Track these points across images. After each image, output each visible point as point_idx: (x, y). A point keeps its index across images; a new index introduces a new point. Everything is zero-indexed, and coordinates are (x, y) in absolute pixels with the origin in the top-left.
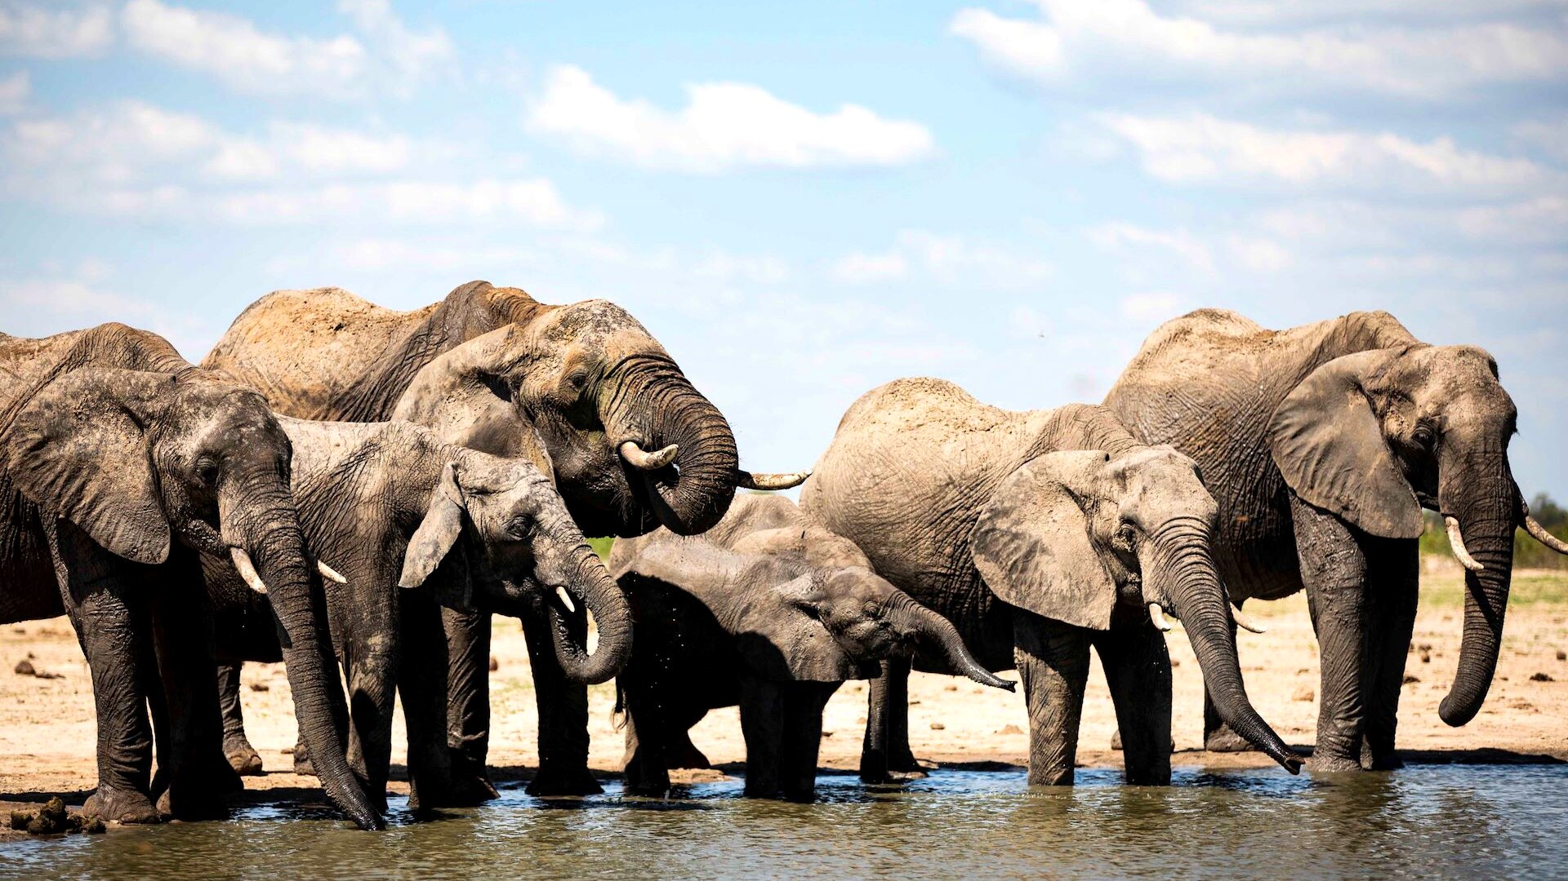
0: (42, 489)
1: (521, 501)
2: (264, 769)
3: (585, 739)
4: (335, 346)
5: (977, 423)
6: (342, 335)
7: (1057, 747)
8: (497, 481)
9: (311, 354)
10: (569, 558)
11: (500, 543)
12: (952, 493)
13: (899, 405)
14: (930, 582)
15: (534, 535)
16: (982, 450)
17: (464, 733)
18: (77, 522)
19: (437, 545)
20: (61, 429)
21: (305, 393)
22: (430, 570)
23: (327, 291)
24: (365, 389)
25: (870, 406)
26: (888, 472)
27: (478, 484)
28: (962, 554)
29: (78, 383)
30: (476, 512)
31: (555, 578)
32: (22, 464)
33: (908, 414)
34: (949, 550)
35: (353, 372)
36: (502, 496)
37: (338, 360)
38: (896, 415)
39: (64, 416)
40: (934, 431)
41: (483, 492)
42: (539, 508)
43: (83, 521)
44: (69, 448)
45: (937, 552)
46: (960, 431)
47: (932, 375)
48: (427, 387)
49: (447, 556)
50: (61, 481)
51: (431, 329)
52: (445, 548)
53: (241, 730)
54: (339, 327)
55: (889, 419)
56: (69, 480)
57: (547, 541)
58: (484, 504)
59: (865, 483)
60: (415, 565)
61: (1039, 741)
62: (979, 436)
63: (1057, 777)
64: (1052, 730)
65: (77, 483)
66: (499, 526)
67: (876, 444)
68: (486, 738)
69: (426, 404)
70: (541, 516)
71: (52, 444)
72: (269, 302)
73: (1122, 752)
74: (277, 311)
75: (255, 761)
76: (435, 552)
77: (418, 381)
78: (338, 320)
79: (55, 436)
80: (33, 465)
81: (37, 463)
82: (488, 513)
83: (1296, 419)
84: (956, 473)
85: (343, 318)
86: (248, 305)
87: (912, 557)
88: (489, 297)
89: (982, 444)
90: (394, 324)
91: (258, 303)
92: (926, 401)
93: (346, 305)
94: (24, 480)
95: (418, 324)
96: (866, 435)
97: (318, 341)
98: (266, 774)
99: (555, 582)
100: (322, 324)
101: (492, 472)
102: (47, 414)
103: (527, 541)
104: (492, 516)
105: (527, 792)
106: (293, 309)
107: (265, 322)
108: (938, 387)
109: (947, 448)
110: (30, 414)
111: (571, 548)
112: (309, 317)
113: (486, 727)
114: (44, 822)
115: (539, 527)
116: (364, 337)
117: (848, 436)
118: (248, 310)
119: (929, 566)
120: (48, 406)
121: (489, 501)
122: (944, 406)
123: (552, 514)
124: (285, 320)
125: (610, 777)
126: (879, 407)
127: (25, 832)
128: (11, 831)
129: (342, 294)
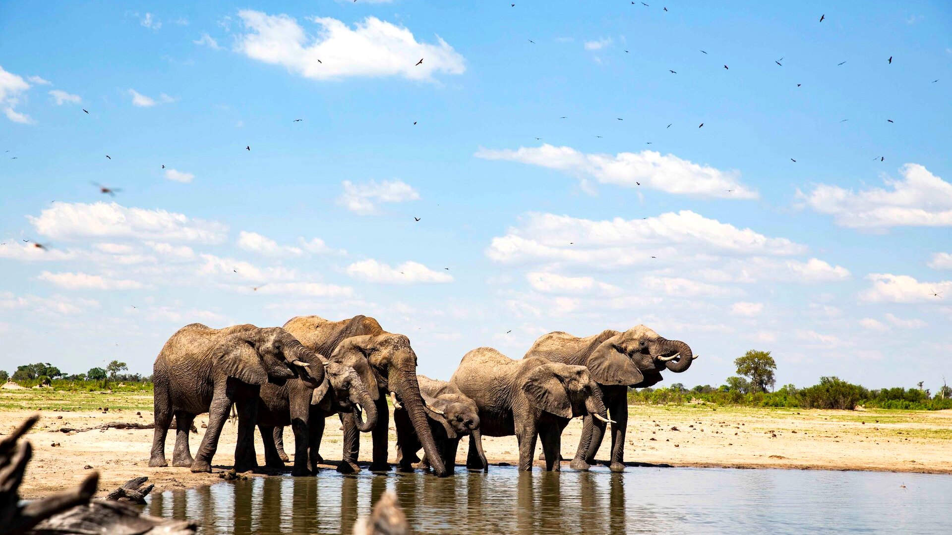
0: (225, 369)
1: (346, 378)
2: (289, 460)
3: (387, 454)
4: (316, 332)
5: (503, 362)
6: (319, 329)
7: (528, 460)
8: (339, 372)
9: (309, 335)
10: (360, 395)
11: (340, 391)
12: (496, 382)
13: (480, 355)
14: (489, 408)
15: (350, 388)
16: (505, 370)
17: (352, 451)
18: (237, 377)
19: (322, 391)
20: (228, 351)
21: (308, 347)
22: (321, 399)
23: (313, 317)
24: (326, 346)
25: (471, 355)
26: (477, 375)
27: (334, 372)
28: (498, 400)
29: (230, 338)
30: (333, 381)
31: (356, 401)
32: (218, 363)
33: (483, 358)
34: (494, 399)
35: (322, 340)
36: (341, 376)
37: (318, 337)
38: (479, 358)
39: (228, 347)
40: (491, 364)
41: (335, 375)
42: (352, 380)
43: (239, 377)
44: (232, 356)
45: (491, 399)
46: (499, 364)
47: (490, 347)
48: (344, 347)
49: (325, 395)
50: (231, 366)
51: (347, 329)
52: (325, 392)
53: (283, 449)
54: (317, 327)
55: (477, 359)
56: (233, 365)
57: (354, 390)
58: (335, 378)
59: (470, 378)
60: (316, 398)
61: (522, 457)
62: (504, 366)
63: (527, 468)
64: (526, 454)
65: (236, 365)
66: (340, 385)
67: (473, 367)
68: (358, 453)
69: (342, 351)
70: (352, 382)
71: (226, 356)
72: (296, 320)
73: (545, 461)
74: (298, 323)
75: (286, 459)
76: (322, 394)
77: (341, 344)
78: (317, 325)
79: (227, 353)
80: (221, 363)
81: (223, 362)
82: (336, 381)
83: (596, 363)
84: (497, 376)
85: (318, 324)
86: (288, 320)
87: (483, 401)
88: (364, 322)
89: (505, 368)
90: (334, 326)
91: (291, 320)
92: (488, 354)
93: (319, 321)
94: (219, 368)
95: (342, 327)
96: (470, 364)
97: (311, 331)
98: (290, 462)
99: (356, 402)
100: (312, 326)
101: (338, 369)
102: (223, 347)
103: (348, 390)
104: (337, 382)
105: (369, 470)
106: (303, 322)
107: (294, 325)
108: (491, 350)
109: (495, 369)
110: (218, 349)
111: (361, 392)
112: (308, 324)
113: (358, 450)
114: (230, 476)
115: (352, 386)
116: (325, 330)
117: (465, 364)
118: (288, 322)
119: (488, 404)
120: (223, 345)
121: (337, 377)
122: (494, 356)
123: (356, 381)
124: (301, 325)
125: (394, 465)
126: (474, 356)
127: (223, 479)
128: (219, 479)
129: (317, 317)
